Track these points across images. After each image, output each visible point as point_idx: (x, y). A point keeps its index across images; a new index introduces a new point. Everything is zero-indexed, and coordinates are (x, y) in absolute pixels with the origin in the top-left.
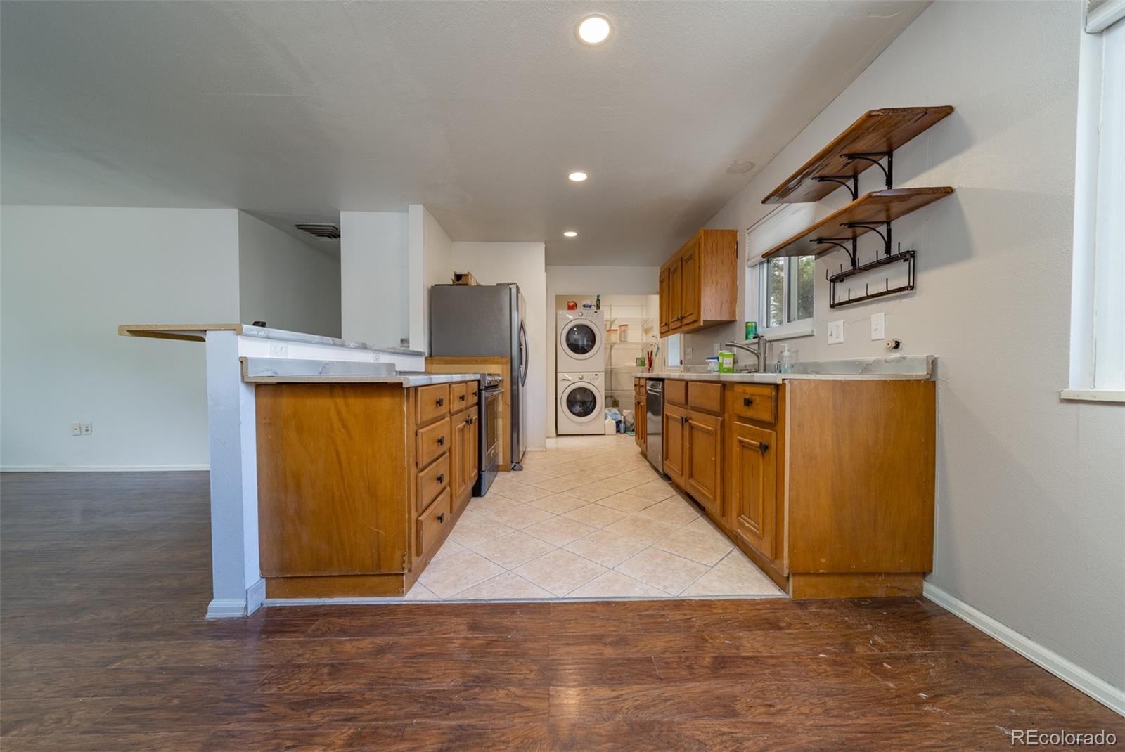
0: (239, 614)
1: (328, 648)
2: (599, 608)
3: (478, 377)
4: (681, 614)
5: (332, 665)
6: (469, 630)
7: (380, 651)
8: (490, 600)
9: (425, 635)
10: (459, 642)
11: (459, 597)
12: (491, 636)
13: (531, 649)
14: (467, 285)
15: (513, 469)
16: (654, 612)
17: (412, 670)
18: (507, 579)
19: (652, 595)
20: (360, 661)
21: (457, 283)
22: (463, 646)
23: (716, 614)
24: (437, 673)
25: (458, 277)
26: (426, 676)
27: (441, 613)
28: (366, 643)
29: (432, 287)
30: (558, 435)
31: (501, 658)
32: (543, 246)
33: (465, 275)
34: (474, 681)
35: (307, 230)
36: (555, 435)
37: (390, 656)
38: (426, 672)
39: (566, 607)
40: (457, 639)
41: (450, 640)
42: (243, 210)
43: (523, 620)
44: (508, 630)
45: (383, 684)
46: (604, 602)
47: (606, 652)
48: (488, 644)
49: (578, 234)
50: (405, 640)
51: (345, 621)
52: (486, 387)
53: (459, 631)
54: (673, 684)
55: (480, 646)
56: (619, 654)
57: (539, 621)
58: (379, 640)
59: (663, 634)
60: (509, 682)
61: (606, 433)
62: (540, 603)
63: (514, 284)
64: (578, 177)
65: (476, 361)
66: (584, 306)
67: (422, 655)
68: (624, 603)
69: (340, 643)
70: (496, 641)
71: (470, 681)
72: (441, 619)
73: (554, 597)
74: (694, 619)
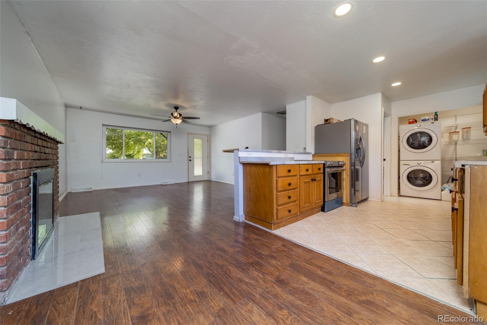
0: (238, 221)
1: (247, 234)
2: (332, 261)
3: (324, 162)
4: (373, 281)
5: (246, 237)
6: (281, 245)
7: (257, 240)
8: (295, 242)
9: (269, 241)
10: (276, 247)
11: (286, 237)
12: (286, 250)
13: (294, 258)
14: (330, 123)
15: (351, 205)
16: (358, 274)
17: (260, 246)
18: (306, 239)
19: (364, 269)
20: (252, 239)
21: (326, 123)
22: (276, 248)
23: (396, 292)
24: (264, 250)
25: (327, 120)
26: (262, 249)
27: (278, 239)
28: (255, 237)
29: (316, 126)
30: (400, 195)
31: (283, 255)
32: (380, 94)
33: (329, 119)
34: (271, 256)
35: (280, 113)
36: (397, 195)
37: (258, 241)
38: (262, 248)
39: (319, 255)
40: (276, 246)
41: (274, 245)
42: (263, 112)
43: (300, 251)
44: (292, 251)
45: (252, 246)
46: (337, 260)
47: (318, 271)
48: (283, 251)
49: (402, 83)
50: (264, 240)
51: (255, 230)
52: (327, 167)
53: (279, 244)
54: (334, 293)
55: (281, 250)
56: (323, 275)
57: (305, 254)
58: (258, 237)
59: (352, 281)
60: (279, 261)
61: (442, 200)
62: (311, 250)
63: (352, 119)
64: (379, 60)
65: (333, 155)
66: (423, 120)
67: (265, 245)
68: (347, 265)
69: (251, 234)
70: (286, 251)
71: (270, 255)
72: (277, 240)
73: (318, 250)
74: (378, 286)
